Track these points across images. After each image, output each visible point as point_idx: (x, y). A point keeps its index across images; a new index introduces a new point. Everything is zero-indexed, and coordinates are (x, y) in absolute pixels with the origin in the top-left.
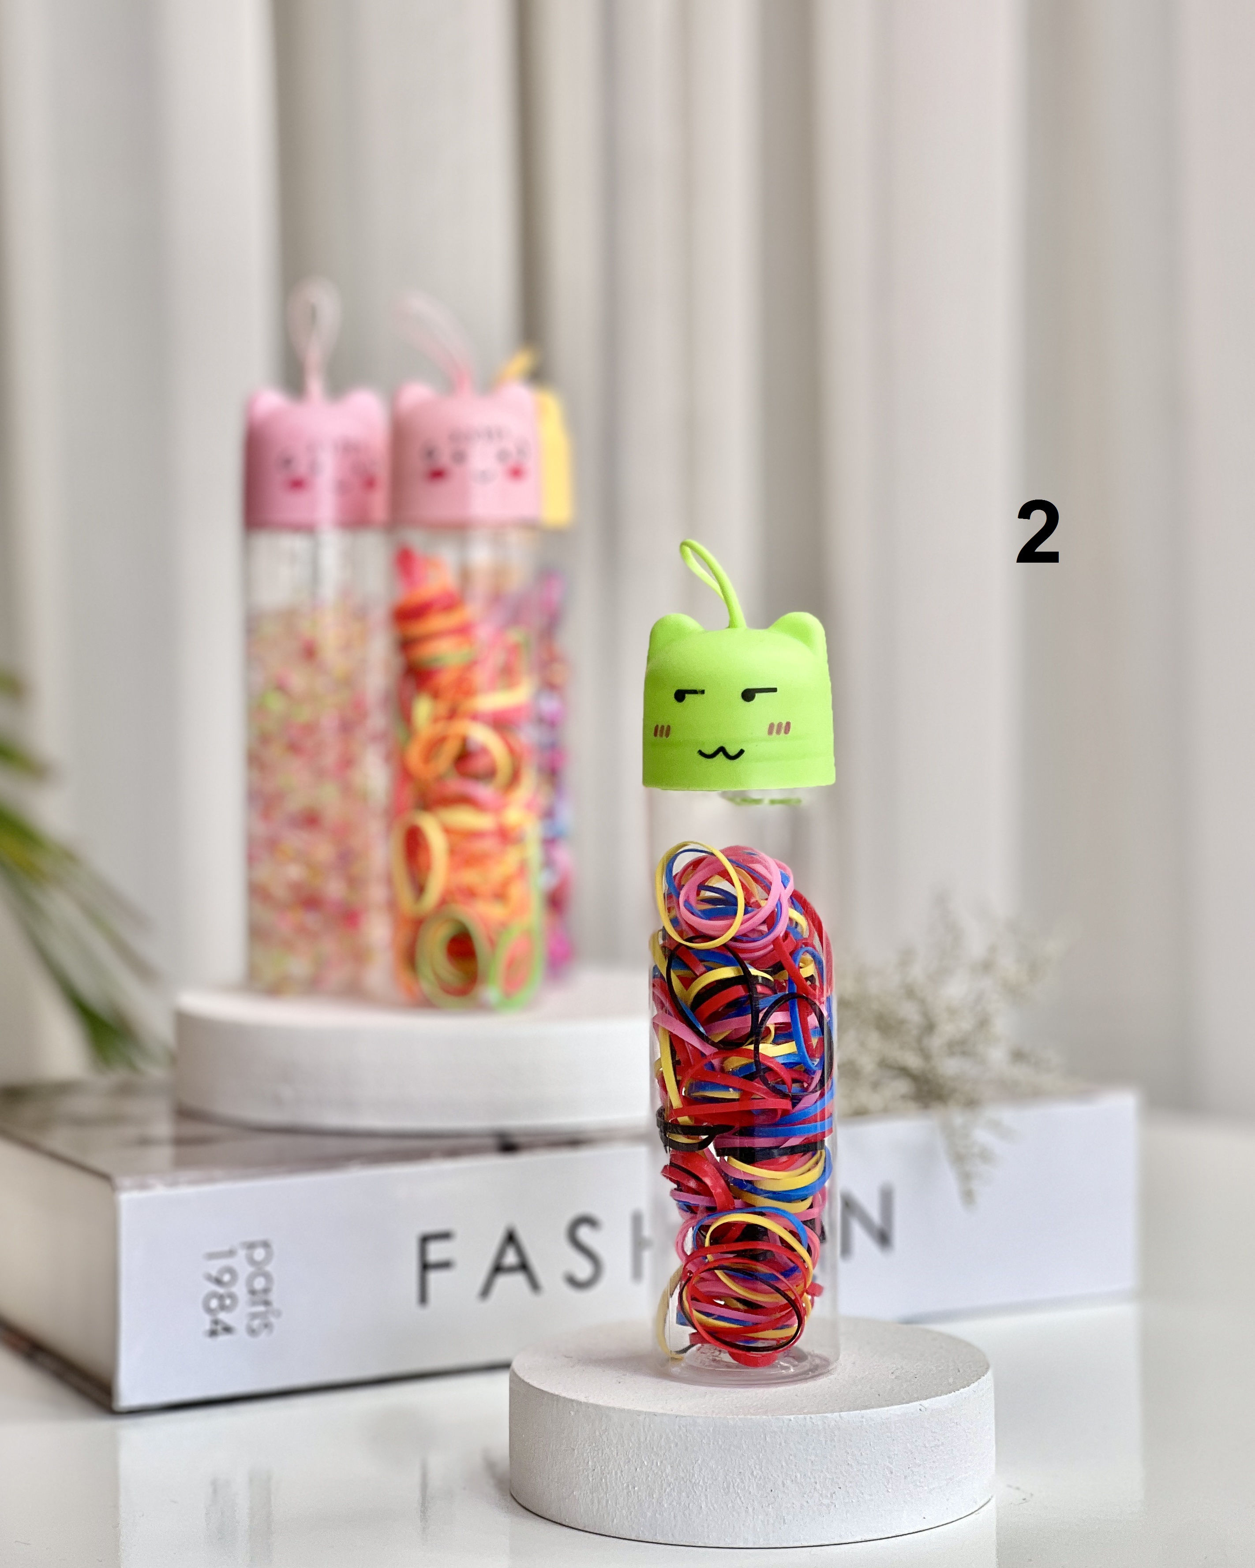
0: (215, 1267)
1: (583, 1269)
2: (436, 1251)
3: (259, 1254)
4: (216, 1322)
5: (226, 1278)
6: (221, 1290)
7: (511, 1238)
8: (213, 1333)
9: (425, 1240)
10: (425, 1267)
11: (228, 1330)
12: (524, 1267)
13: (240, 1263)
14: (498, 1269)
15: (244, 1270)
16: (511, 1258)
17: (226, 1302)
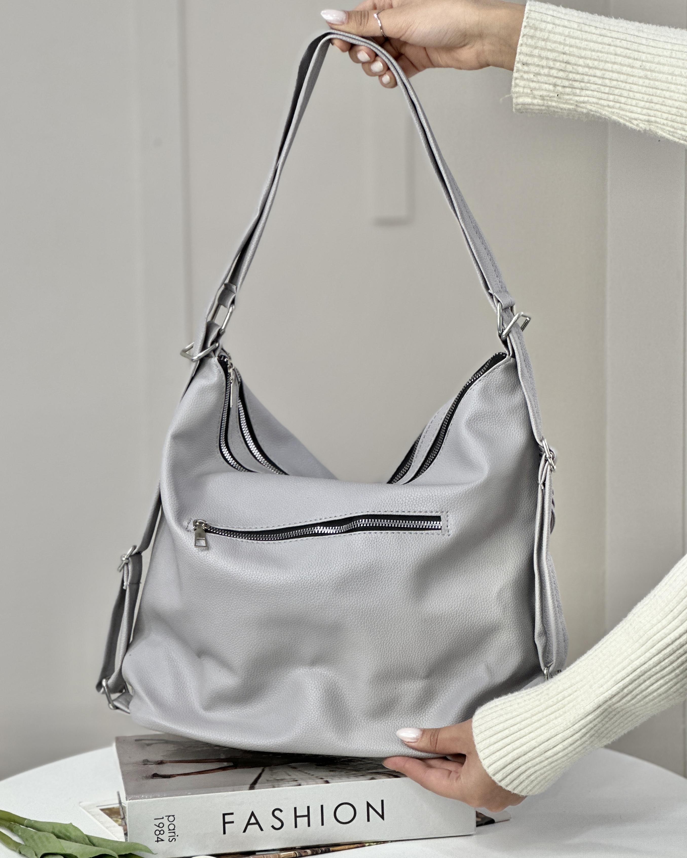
0: (157, 822)
1: (278, 825)
2: (228, 818)
3: (171, 819)
4: (158, 838)
5: (161, 825)
6: (160, 829)
7: (253, 814)
8: (158, 841)
9: (224, 815)
10: (225, 823)
11: (162, 840)
12: (257, 823)
13: (165, 821)
14: (248, 824)
15: (166, 823)
16: (253, 820)
17: (162, 832)
